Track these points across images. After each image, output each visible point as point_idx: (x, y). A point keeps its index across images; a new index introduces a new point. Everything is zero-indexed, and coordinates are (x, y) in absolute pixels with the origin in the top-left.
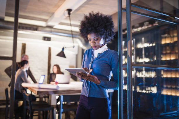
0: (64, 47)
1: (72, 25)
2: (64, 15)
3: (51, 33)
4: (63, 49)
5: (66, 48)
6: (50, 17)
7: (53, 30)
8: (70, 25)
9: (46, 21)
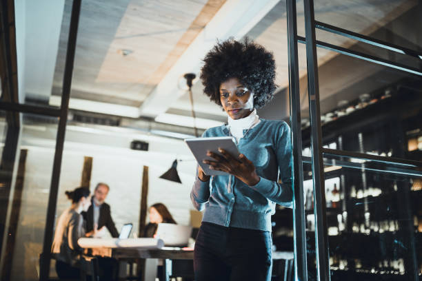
0: (178, 160)
1: (196, 114)
2: (179, 87)
3: (149, 133)
4: (175, 163)
5: (181, 161)
6: (149, 95)
7: (153, 125)
8: (191, 113)
9: (138, 104)
